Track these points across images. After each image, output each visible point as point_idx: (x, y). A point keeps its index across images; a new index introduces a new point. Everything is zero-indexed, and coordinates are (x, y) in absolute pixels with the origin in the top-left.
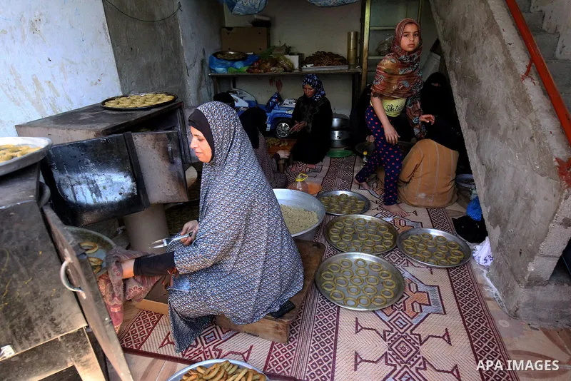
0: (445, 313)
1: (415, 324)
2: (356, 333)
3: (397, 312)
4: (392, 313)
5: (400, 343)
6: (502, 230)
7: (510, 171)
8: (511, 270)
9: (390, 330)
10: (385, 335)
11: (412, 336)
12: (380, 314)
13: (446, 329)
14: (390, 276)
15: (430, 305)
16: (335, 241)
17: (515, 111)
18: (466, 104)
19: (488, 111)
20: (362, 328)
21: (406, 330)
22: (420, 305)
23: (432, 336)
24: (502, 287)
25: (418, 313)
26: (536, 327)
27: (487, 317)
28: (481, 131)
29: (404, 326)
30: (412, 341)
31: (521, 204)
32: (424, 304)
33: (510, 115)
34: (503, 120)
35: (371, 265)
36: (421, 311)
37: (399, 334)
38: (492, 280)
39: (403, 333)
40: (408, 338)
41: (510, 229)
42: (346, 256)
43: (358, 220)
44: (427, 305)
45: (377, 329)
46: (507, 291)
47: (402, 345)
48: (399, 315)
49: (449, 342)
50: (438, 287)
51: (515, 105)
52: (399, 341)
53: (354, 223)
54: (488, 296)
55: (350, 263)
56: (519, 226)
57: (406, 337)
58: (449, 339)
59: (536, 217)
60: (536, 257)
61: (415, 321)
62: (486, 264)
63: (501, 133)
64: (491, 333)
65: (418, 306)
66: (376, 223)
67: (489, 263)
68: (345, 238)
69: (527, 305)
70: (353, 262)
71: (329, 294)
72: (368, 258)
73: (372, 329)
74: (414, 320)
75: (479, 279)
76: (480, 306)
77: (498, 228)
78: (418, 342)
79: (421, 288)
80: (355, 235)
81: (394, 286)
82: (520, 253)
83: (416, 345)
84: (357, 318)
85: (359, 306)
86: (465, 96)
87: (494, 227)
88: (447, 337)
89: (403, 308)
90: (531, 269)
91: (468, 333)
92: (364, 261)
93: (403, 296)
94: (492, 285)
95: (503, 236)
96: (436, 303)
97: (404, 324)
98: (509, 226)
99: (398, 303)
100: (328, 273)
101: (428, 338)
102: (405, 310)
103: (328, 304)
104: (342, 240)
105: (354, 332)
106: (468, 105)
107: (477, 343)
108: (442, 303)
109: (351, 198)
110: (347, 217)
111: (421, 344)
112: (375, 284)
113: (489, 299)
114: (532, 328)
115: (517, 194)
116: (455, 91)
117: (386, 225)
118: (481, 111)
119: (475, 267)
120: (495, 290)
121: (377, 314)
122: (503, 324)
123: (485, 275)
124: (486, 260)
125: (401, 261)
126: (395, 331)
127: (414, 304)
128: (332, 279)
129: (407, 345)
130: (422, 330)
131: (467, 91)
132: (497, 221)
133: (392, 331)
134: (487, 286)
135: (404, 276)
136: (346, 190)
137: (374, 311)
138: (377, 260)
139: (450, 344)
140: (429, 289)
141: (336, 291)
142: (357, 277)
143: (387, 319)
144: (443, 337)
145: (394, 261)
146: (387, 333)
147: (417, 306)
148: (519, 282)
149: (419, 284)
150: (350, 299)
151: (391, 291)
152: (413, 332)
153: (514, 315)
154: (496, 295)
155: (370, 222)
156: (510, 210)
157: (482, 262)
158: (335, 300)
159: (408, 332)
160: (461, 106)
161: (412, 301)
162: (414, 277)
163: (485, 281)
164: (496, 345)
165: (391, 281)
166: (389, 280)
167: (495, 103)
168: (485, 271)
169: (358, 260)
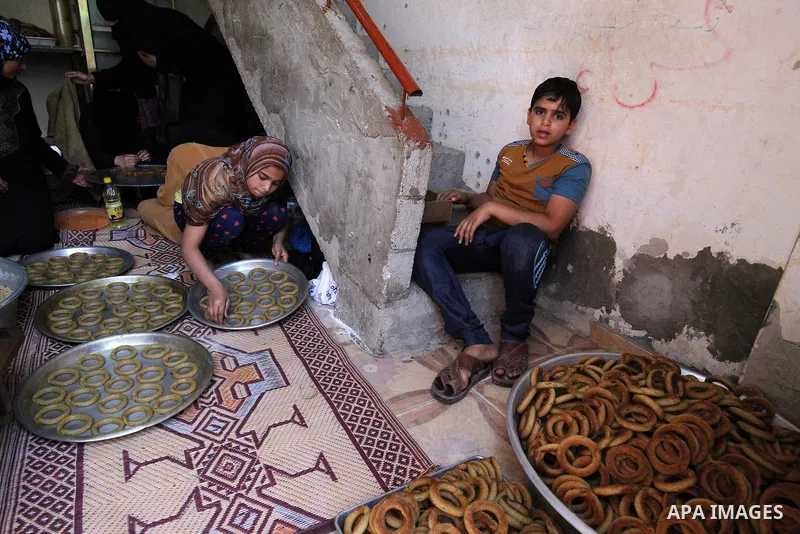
0: (288, 384)
1: (242, 418)
2: (127, 479)
3: (206, 410)
4: (197, 417)
5: (221, 459)
6: (340, 240)
7: (332, 150)
8: (363, 290)
9: (198, 445)
10: (189, 459)
11: (241, 440)
12: (176, 426)
13: (295, 407)
14: (186, 358)
15: (262, 379)
16: (63, 331)
17: (322, 59)
18: (258, 78)
19: (290, 75)
20: (139, 465)
21: (228, 433)
22: (246, 385)
23: (275, 426)
24: (357, 322)
25: (244, 399)
26: (409, 358)
27: (348, 370)
28: (285, 110)
29: (224, 429)
30: (242, 448)
31: (357, 189)
32: (252, 382)
33: (317, 67)
34: (310, 78)
35: (148, 350)
36: (249, 394)
37: (216, 445)
38: (342, 318)
39: (223, 441)
40: (234, 445)
41: (351, 233)
42: (89, 350)
43: (111, 286)
44: (257, 381)
45: (171, 454)
46: (364, 324)
47: (224, 463)
48: (212, 414)
49: (303, 423)
50: (270, 350)
51: (322, 50)
52: (220, 455)
53: (101, 294)
54: (342, 341)
55: (101, 360)
56: (360, 222)
57: (230, 445)
58: (302, 419)
59: (379, 198)
60: (390, 256)
61: (240, 415)
62: (331, 301)
63: (311, 99)
64: (358, 386)
65: (242, 387)
66: (148, 284)
67: (334, 297)
68: (86, 320)
69: (392, 331)
70: (107, 356)
71: (55, 430)
72: (137, 340)
73: (161, 459)
74: (240, 412)
75: (326, 323)
76: (335, 353)
77: (335, 240)
78: (253, 444)
79: (243, 359)
80: (107, 311)
81: (195, 371)
82: (370, 260)
83: (251, 451)
84: (125, 452)
85: (127, 427)
86: (254, 67)
87: (329, 240)
88: (298, 418)
89: (216, 400)
90: (387, 276)
91: (328, 399)
92: (130, 349)
93: (214, 382)
94: (344, 326)
95: (343, 249)
96: (270, 373)
97: (222, 425)
98: (348, 228)
99: (206, 395)
100: (49, 389)
101: (268, 432)
102: (221, 401)
103: (54, 449)
104: (78, 326)
105: (123, 480)
106: (261, 80)
107: (344, 408)
108: (280, 369)
109: (94, 257)
110: (85, 287)
111: (258, 447)
112: (159, 378)
113: (345, 344)
114: (404, 362)
115: (348, 179)
116: (240, 65)
117: (166, 284)
118: (281, 80)
119: (316, 310)
120: (349, 330)
121: (168, 429)
122: (369, 370)
123: (332, 317)
124: (329, 295)
125: (202, 330)
126: (207, 443)
127: (236, 388)
128: (60, 398)
129: (235, 458)
130: (256, 424)
131: (256, 58)
132: (331, 230)
133: (202, 445)
134: (338, 328)
135: (210, 350)
136: (83, 246)
137: (160, 426)
138: (156, 339)
139: (306, 426)
140: (255, 357)
141: (72, 417)
142: (118, 378)
143: (188, 430)
144: (292, 420)
145: (189, 334)
146: (193, 454)
147: (241, 391)
148: (375, 303)
149: (239, 356)
150: (105, 421)
151: (191, 380)
152: (242, 432)
153: (380, 353)
154: (352, 336)
155: (136, 286)
156: (345, 205)
157: (324, 299)
158: (70, 436)
159: (233, 435)
160: (252, 83)
161: (231, 384)
162: (227, 347)
163: (333, 323)
164: (369, 400)
165: (187, 364)
166: (183, 365)
167: (295, 59)
168: (332, 311)
169: (116, 351)
